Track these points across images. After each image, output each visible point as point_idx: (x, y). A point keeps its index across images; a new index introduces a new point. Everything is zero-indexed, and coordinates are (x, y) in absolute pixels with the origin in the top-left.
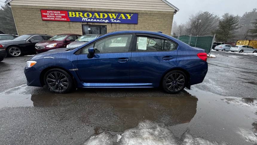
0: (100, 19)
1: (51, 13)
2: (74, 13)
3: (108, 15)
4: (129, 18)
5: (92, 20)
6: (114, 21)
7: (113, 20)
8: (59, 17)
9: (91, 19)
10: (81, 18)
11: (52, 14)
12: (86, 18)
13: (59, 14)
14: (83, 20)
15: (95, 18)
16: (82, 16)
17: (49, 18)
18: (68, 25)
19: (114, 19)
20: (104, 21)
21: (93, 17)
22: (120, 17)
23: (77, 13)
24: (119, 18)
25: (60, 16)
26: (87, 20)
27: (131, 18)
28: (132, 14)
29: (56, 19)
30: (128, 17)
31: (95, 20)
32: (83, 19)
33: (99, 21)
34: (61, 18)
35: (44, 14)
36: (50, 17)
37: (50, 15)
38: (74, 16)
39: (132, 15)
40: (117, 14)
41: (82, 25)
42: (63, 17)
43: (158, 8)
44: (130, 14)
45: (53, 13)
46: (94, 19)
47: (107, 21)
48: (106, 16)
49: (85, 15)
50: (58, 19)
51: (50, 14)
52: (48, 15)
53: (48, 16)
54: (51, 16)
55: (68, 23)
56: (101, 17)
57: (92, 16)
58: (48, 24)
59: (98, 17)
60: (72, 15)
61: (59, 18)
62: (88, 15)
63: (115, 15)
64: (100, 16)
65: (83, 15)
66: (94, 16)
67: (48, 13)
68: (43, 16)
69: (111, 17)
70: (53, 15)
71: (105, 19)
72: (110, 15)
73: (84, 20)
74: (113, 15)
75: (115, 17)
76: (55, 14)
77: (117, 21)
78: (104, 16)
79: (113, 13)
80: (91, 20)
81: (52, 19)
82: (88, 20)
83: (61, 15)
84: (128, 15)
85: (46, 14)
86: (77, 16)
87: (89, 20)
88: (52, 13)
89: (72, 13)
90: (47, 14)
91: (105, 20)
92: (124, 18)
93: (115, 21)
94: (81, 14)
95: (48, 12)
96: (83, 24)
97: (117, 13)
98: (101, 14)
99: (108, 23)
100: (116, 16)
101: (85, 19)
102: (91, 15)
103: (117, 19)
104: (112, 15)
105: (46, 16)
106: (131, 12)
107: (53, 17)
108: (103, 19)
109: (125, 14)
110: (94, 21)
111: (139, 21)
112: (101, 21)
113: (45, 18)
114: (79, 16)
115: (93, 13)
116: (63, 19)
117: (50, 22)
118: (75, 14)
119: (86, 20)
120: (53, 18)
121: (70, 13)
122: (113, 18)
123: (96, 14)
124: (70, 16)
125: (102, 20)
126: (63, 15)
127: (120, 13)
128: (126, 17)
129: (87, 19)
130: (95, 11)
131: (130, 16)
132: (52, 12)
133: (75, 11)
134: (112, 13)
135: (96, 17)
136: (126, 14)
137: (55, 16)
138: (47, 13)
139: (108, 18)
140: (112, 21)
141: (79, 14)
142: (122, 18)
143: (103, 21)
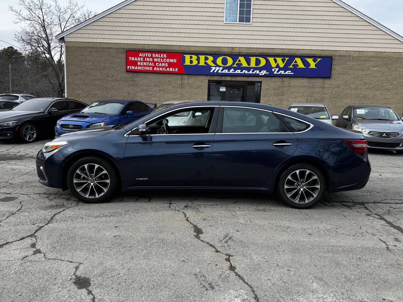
0: (248, 69)
1: (148, 57)
2: (194, 57)
3: (268, 61)
4: (313, 65)
5: (231, 71)
6: (279, 73)
7: (277, 69)
8: (163, 65)
9: (229, 68)
10: (209, 67)
11: (148, 59)
12: (220, 67)
13: (163, 58)
14: (212, 71)
15: (240, 67)
16: (211, 64)
17: (141, 66)
18: (179, 82)
19: (281, 69)
20: (258, 72)
21: (235, 66)
22: (293, 63)
23: (202, 58)
24: (291, 67)
25: (165, 63)
26: (222, 70)
27: (316, 66)
28: (319, 57)
29: (155, 69)
30: (309, 65)
31: (239, 72)
32: (214, 68)
33: (246, 72)
34: (166, 68)
35: (133, 59)
36: (144, 66)
37: (144, 61)
38: (195, 63)
39: (319, 60)
40: (287, 59)
41: (210, 81)
42: (171, 65)
43: (375, 45)
44: (315, 58)
45: (152, 57)
46: (235, 69)
47: (264, 72)
48: (263, 62)
49: (219, 61)
50: (161, 69)
51: (144, 59)
52: (140, 61)
53: (139, 63)
54: (145, 64)
55: (179, 77)
56: (253, 64)
57: (233, 64)
58: (137, 79)
59: (245, 64)
60: (191, 62)
61: (162, 67)
62: (225, 61)
63: (283, 61)
64: (249, 63)
65: (214, 62)
66: (237, 62)
67: (141, 57)
68: (129, 63)
69: (273, 64)
70: (150, 62)
71: (261, 69)
72: (271, 60)
73: (215, 71)
74: (279, 60)
75: (282, 65)
76: (156, 60)
77: (287, 73)
78: (258, 62)
79: (279, 56)
80: (229, 71)
81: (148, 68)
82: (224, 72)
83: (168, 60)
84: (310, 60)
85: (136, 59)
86: (202, 63)
87: (226, 71)
88: (150, 58)
89: (191, 57)
90: (139, 59)
91: (260, 72)
92: (301, 65)
93: (283, 72)
94: (211, 58)
95: (140, 55)
96: (212, 78)
97: (287, 56)
98: (253, 60)
99: (265, 76)
100: (283, 63)
101: (218, 68)
102: (230, 61)
103: (285, 69)
104: (276, 61)
105: (135, 63)
106: (318, 53)
107: (150, 64)
108: (255, 69)
109: (303, 58)
110: (236, 72)
111: (333, 72)
112: (251, 72)
113: (133, 68)
114: (205, 63)
115: (235, 57)
116: (171, 69)
117: (142, 75)
118: (198, 60)
119: (219, 71)
120: (149, 66)
121: (187, 57)
122: (278, 66)
123: (242, 59)
124: (187, 62)
125: (253, 71)
126: (172, 61)
127: (292, 57)
128: (306, 64)
129: (222, 68)
130: (239, 52)
131: (315, 61)
132: (150, 55)
133: (198, 54)
134: (275, 56)
135: (241, 64)
136: (307, 59)
137: (155, 63)
138: (138, 56)
139: (268, 66)
140: (275, 73)
141: (206, 59)
142: (298, 65)
143: (254, 73)
